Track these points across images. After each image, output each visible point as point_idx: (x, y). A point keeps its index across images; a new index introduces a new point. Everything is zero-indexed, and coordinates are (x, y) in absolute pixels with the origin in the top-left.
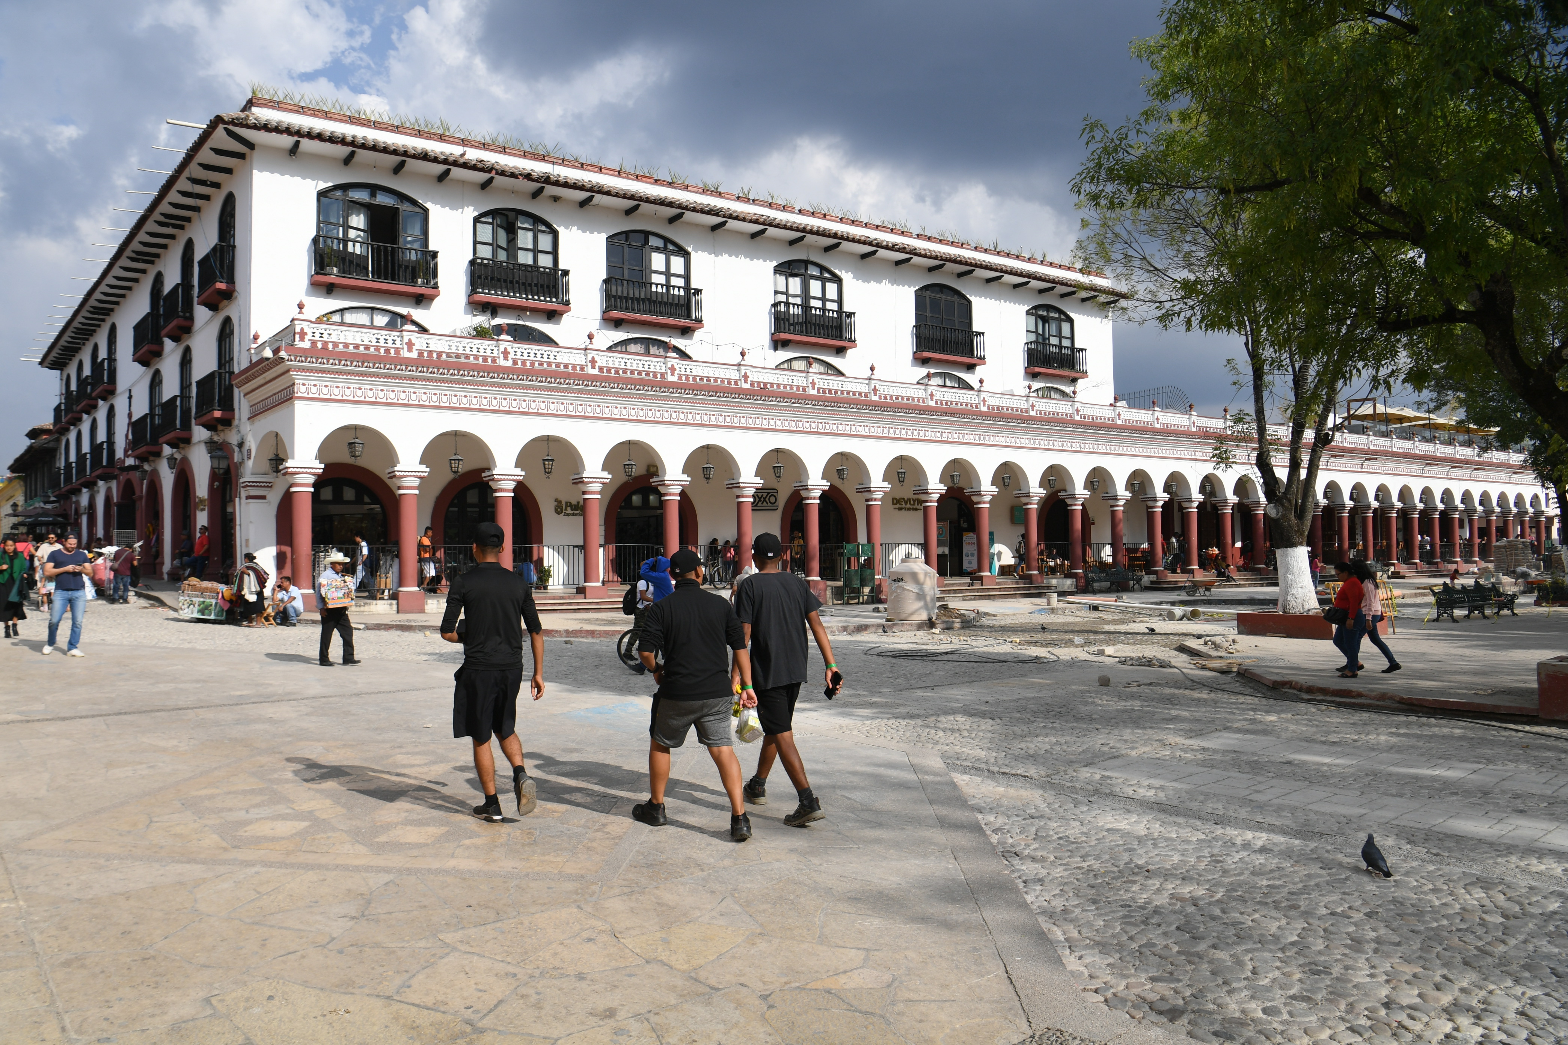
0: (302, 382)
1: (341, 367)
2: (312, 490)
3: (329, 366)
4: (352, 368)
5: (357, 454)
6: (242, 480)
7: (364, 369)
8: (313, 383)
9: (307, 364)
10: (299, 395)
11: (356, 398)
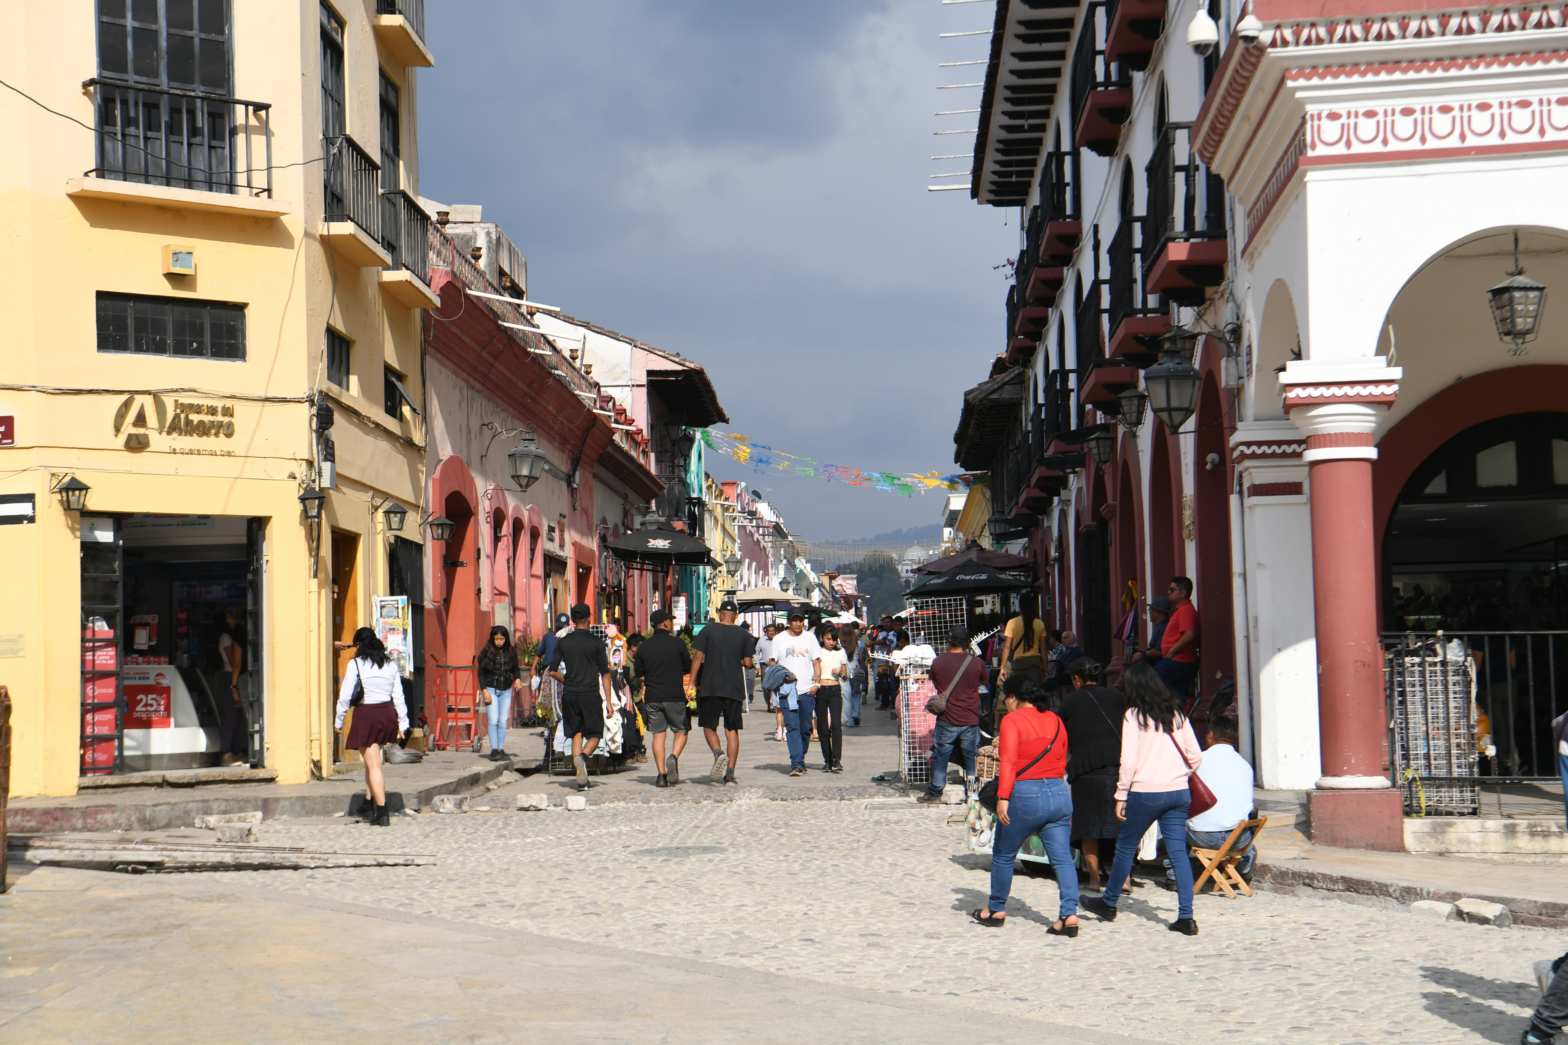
0: (1326, 108)
1: (1450, 40)
2: (1372, 453)
3: (1411, 43)
4: (1491, 37)
5: (1521, 323)
6: (1234, 439)
7: (1531, 34)
8: (1363, 106)
9: (1336, 48)
10: (1321, 151)
11: (1512, 139)
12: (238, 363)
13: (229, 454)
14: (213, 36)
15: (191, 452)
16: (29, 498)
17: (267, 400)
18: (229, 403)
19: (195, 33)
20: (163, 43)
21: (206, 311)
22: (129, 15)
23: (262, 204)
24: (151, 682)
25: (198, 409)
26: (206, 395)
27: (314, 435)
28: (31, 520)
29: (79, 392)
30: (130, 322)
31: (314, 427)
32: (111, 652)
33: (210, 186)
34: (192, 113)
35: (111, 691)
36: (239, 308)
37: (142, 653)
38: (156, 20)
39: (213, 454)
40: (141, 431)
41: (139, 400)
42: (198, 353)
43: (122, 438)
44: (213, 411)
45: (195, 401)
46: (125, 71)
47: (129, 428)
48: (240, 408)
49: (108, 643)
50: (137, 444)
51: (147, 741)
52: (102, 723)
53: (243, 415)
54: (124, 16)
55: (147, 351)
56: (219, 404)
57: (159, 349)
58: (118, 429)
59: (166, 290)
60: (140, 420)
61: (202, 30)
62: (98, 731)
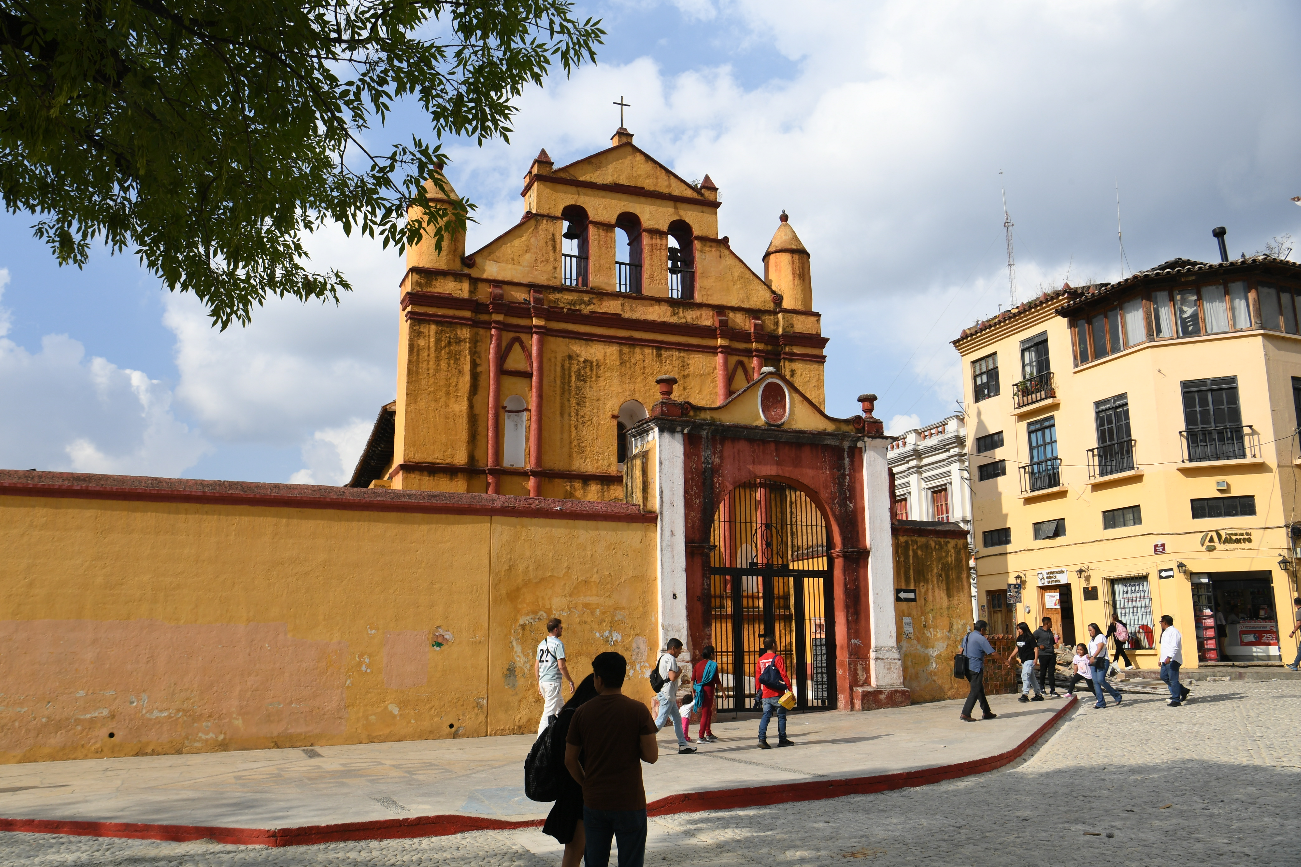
12: (1253, 516)
13: (1251, 549)
14: (1233, 406)
15: (1234, 550)
16: (1171, 570)
17: (1265, 528)
18: (1248, 531)
19: (1225, 406)
20: (1212, 413)
21: (1237, 500)
22: (1198, 407)
23: (1258, 460)
24: (1268, 629)
25: (1236, 534)
26: (1238, 529)
27: (1290, 540)
28: (1173, 577)
29: (1186, 533)
30: (1206, 507)
31: (1290, 535)
32: (1212, 620)
33: (1236, 457)
34: (1227, 432)
35: (1213, 633)
36: (1252, 497)
37: (1262, 619)
38: (1208, 405)
39: (1243, 549)
40: (1212, 544)
41: (1210, 534)
42: (1236, 515)
43: (1205, 547)
44: (1242, 534)
45: (1234, 532)
46: (1197, 424)
47: (1207, 543)
48: (1253, 532)
49: (1211, 617)
50: (1211, 549)
51: (1268, 651)
52: (1211, 644)
53: (1255, 535)
54: (1195, 407)
55: (1214, 516)
56: (1244, 532)
57: (1219, 515)
58: (1203, 545)
59: (1219, 495)
60: (1211, 540)
61: (1228, 404)
62: (1209, 647)
